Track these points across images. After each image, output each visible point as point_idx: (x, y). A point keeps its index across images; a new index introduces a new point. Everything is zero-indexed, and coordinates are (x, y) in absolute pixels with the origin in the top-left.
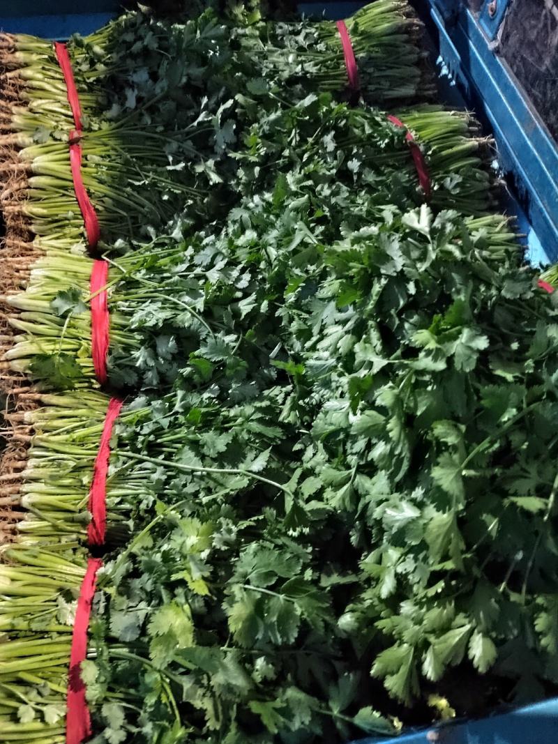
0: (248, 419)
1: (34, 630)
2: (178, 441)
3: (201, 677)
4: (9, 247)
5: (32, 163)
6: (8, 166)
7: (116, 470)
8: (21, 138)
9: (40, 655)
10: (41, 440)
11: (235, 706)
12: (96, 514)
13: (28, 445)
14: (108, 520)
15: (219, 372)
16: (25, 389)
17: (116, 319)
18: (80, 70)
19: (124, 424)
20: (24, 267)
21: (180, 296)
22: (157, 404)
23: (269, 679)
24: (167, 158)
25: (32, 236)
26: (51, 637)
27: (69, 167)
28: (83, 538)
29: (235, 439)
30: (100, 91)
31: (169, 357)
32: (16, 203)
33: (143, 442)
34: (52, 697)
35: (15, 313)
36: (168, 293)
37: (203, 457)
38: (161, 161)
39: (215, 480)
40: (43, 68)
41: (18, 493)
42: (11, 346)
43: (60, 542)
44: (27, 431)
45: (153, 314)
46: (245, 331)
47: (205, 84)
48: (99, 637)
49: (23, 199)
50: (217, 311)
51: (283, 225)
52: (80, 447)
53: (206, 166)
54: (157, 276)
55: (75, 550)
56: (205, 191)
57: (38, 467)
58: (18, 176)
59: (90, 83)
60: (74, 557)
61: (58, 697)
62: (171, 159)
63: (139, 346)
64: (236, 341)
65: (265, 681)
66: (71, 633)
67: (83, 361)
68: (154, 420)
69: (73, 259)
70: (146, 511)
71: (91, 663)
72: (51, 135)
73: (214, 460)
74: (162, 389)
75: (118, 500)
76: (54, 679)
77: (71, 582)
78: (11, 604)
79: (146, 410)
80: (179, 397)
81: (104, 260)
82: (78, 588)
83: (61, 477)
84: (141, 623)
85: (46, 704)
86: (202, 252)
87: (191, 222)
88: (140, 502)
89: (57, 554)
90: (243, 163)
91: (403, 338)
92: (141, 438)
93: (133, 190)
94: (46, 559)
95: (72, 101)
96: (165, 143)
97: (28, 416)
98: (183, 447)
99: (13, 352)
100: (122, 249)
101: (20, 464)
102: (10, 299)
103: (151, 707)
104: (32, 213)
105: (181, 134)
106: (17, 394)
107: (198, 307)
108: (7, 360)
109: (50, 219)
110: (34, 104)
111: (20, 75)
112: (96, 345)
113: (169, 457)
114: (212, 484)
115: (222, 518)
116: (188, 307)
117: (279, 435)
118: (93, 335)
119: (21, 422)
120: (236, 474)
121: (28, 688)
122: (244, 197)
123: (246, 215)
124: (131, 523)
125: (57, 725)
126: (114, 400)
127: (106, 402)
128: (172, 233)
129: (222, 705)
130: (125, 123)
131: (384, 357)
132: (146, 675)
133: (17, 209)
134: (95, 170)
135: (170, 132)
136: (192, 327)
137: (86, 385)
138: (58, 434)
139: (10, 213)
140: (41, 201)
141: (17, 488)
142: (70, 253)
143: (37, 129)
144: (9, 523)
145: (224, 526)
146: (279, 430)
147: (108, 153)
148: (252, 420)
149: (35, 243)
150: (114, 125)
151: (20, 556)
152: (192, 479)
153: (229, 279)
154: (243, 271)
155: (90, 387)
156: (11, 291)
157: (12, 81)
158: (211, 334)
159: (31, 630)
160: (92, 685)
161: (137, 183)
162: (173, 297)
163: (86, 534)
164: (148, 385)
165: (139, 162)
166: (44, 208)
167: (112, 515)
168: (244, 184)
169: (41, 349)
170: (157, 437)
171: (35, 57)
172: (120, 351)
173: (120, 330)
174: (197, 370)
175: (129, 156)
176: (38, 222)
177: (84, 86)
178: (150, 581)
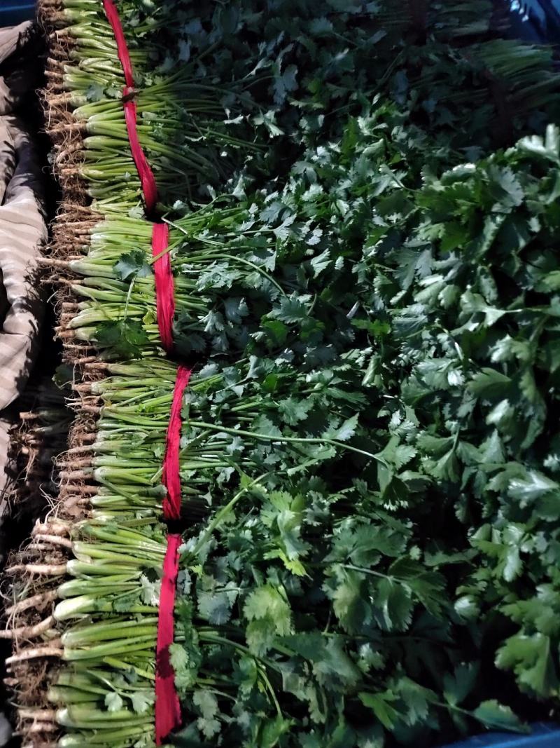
0: (327, 384)
1: (118, 611)
2: (255, 409)
3: (301, 666)
4: (67, 212)
5: (86, 122)
6: (63, 127)
7: (191, 441)
8: (74, 97)
9: (126, 638)
10: (111, 411)
11: (343, 698)
12: (171, 488)
13: (97, 417)
14: (183, 494)
15: (293, 336)
16: (91, 358)
17: (180, 282)
18: (130, 25)
19: (195, 392)
20: (84, 231)
21: (248, 256)
22: (229, 370)
23: (377, 668)
24: (224, 111)
25: (88, 201)
26: (137, 619)
27: (124, 126)
28: (159, 512)
29: (316, 406)
30: (151, 46)
31: (239, 321)
32: (72, 166)
33: (217, 411)
34: (138, 684)
35: (78, 279)
36: (234, 253)
37: (282, 426)
38: (219, 115)
39: (296, 450)
40: (93, 25)
41: (91, 465)
42: (76, 314)
43: (135, 516)
44: (95, 401)
45: (221, 275)
46: (320, 290)
47: (262, 30)
48: (187, 619)
49: (79, 161)
50: (288, 270)
51: (357, 174)
52: (149, 418)
53: (266, 119)
54: (220, 236)
55: (153, 526)
56: (265, 146)
57: (108, 439)
58: (73, 137)
59: (141, 38)
60: (153, 533)
61: (146, 684)
62: (228, 112)
63: (206, 310)
64: (310, 301)
65: (373, 670)
66: (157, 615)
67: (150, 327)
68: (227, 388)
69: (132, 222)
70: (224, 484)
71: (180, 646)
72: (105, 93)
73: (293, 428)
74: (232, 356)
75: (193, 473)
76: (141, 664)
77: (153, 560)
78: (93, 584)
79: (218, 377)
80: (252, 364)
81: (164, 222)
82: (160, 566)
83: (133, 450)
84: (232, 604)
85: (133, 692)
86: (268, 209)
87: (252, 180)
88: (217, 475)
89: (135, 530)
90: (305, 113)
91: (526, 282)
92: (214, 408)
93: (191, 147)
94: (125, 535)
95: (122, 57)
96: (222, 95)
97: (95, 386)
98: (260, 415)
99: (78, 319)
100: (181, 210)
101: (89, 436)
102: (72, 263)
103: (246, 696)
104: (88, 176)
105: (239, 84)
106: (83, 364)
107: (267, 267)
108: (73, 329)
109: (106, 181)
110: (86, 62)
111: (69, 33)
112: (161, 310)
113: (245, 426)
114: (294, 455)
115: (311, 492)
116: (256, 267)
117: (363, 401)
118: (158, 300)
119: (89, 393)
120: (318, 443)
121: (114, 674)
122: (307, 150)
123: (310, 169)
124: (208, 497)
125: (146, 714)
126: (181, 369)
127: (174, 370)
128: (232, 192)
129: (327, 697)
130: (179, 77)
131: (499, 307)
132: (240, 662)
133: (74, 171)
134: (150, 128)
135: (227, 83)
136: (262, 288)
137: (151, 353)
138: (127, 405)
139: (67, 176)
140: (97, 163)
141: (89, 461)
142: (128, 216)
143: (91, 86)
144: (83, 498)
145: (315, 500)
146: (362, 395)
147: (162, 109)
148: (332, 386)
149: (93, 207)
150: (168, 79)
151: (98, 532)
152: (272, 449)
153: (299, 235)
154: (312, 227)
155: (156, 355)
156: (72, 257)
157: (61, 40)
158: (284, 295)
159: (115, 612)
160: (182, 670)
161: (194, 140)
162: (240, 257)
163: (161, 509)
164: (217, 352)
165: (195, 117)
166: (101, 170)
167: (187, 489)
168: (307, 135)
169: (106, 316)
170: (232, 405)
171: (84, 14)
172: (188, 315)
173: (185, 293)
174: (269, 333)
175: (185, 111)
176: (94, 185)
177: (134, 42)
178: (238, 560)
